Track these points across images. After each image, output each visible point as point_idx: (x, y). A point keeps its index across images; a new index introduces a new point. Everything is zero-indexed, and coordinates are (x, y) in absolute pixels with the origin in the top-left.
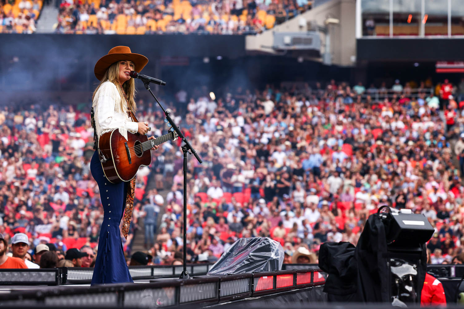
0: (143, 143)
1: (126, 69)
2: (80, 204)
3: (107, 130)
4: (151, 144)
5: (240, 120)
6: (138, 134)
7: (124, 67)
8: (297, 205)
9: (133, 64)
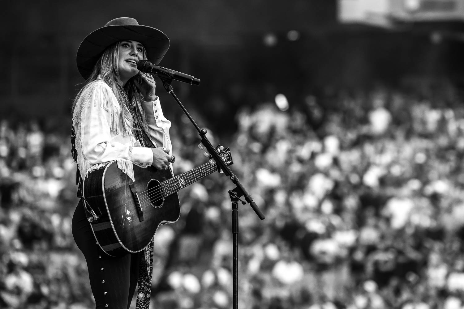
0: (163, 183)
1: (130, 54)
2: (51, 292)
3: (96, 165)
4: (178, 183)
5: (332, 143)
6: (153, 169)
7: (126, 53)
8: (433, 293)
9: (142, 48)
